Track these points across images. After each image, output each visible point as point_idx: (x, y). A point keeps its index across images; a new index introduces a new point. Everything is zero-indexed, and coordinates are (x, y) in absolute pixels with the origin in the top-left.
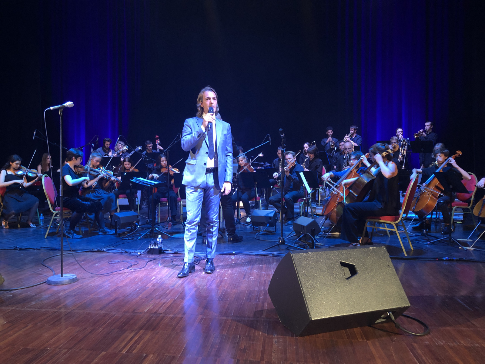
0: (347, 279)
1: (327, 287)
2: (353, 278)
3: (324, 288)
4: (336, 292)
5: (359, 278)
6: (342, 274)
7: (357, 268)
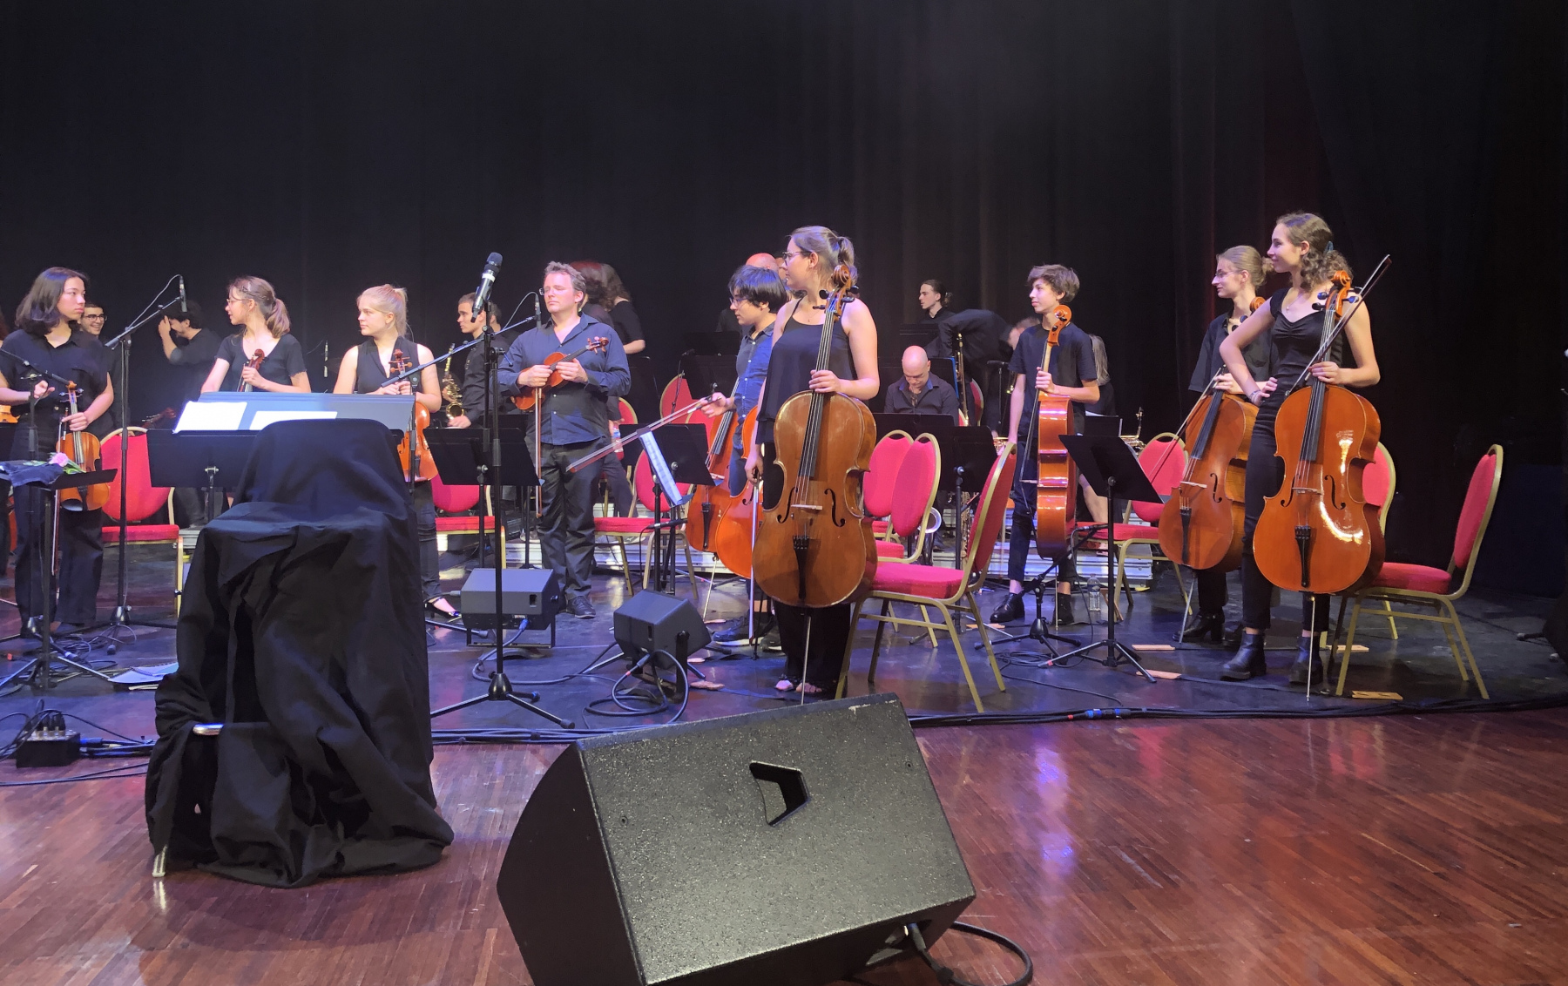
0: (771, 824)
1: (703, 861)
2: (793, 819)
3: (695, 865)
4: (734, 875)
5: (814, 818)
6: (757, 810)
7: (808, 784)
